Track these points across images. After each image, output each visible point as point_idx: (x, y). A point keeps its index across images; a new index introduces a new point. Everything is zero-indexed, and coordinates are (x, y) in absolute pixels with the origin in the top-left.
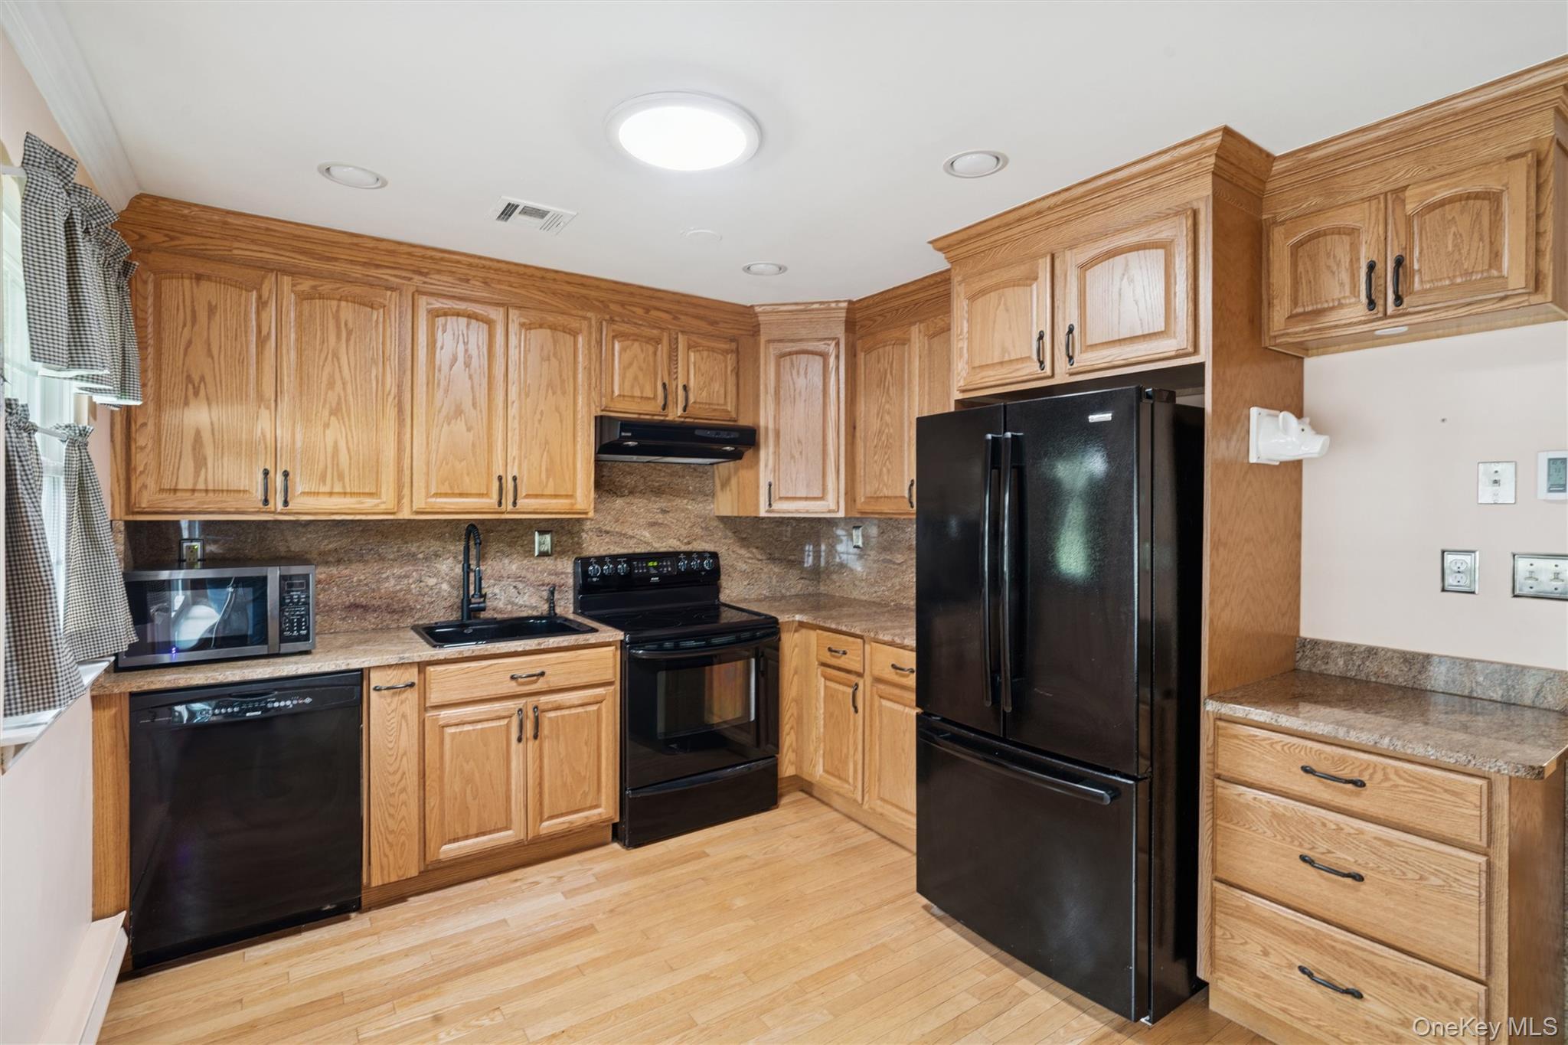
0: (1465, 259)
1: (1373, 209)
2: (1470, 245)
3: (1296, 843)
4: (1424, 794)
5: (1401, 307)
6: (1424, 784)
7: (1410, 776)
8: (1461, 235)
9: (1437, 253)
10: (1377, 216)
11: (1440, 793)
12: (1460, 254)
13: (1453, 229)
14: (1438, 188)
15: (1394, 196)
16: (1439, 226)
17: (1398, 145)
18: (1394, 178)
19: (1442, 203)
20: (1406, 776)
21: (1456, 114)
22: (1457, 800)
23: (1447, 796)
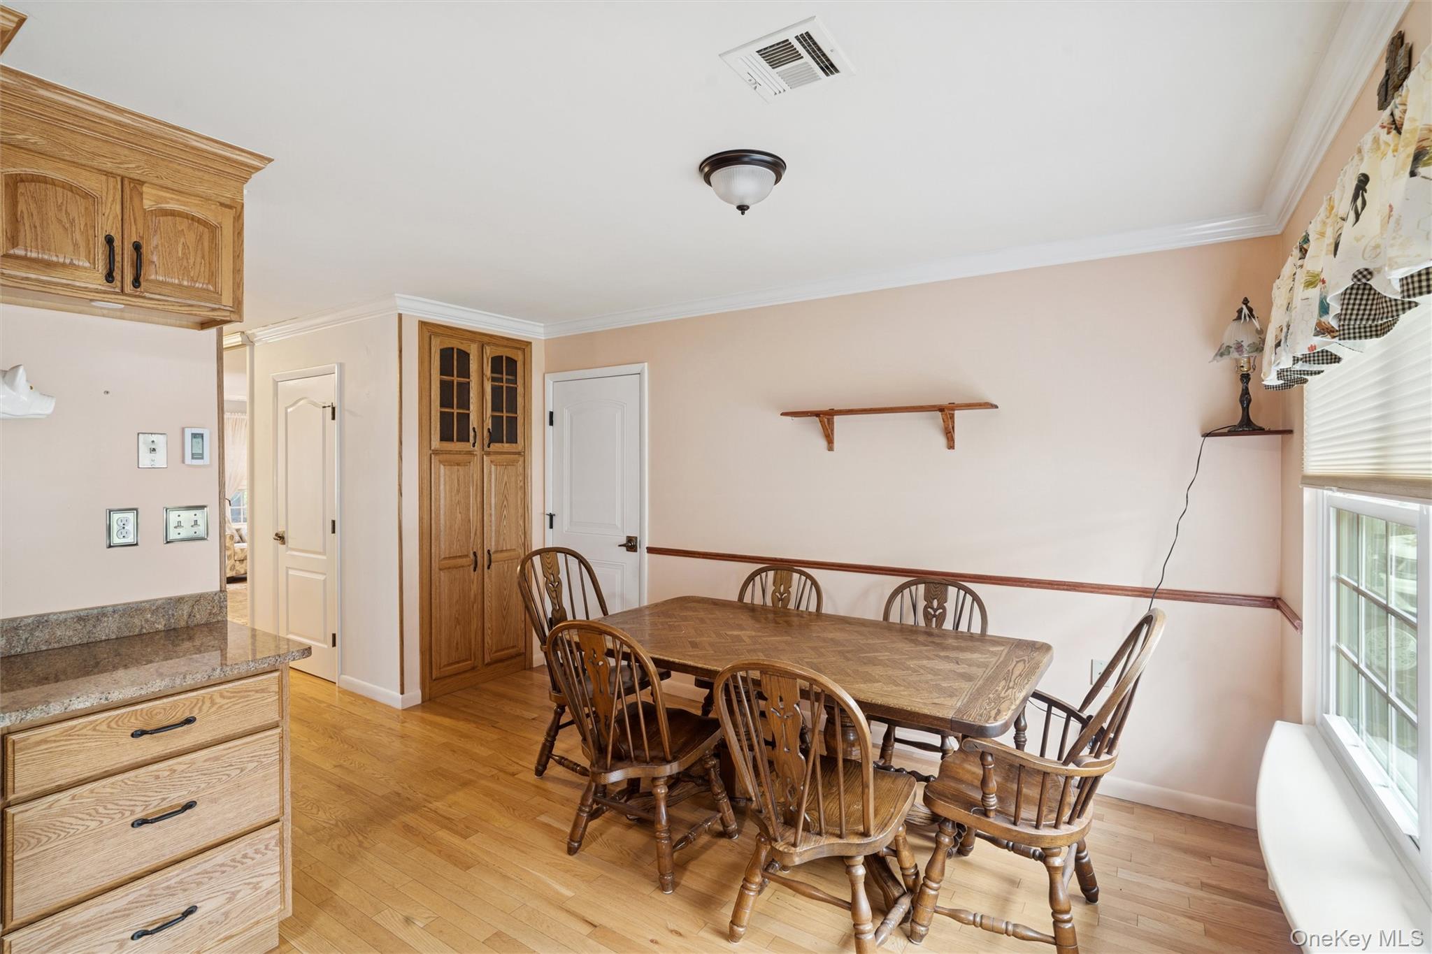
0: (192, 268)
1: (111, 186)
2: (195, 259)
3: (127, 813)
4: (243, 702)
5: (139, 289)
6: (242, 694)
7: (232, 692)
8: (188, 247)
9: (170, 253)
10: (114, 194)
11: (253, 695)
12: (188, 262)
13: (182, 240)
14: (172, 199)
15: (132, 185)
16: (172, 232)
17: (132, 138)
18: (126, 166)
19: (173, 213)
20: (229, 694)
21: (186, 146)
22: (265, 695)
23: (259, 695)
